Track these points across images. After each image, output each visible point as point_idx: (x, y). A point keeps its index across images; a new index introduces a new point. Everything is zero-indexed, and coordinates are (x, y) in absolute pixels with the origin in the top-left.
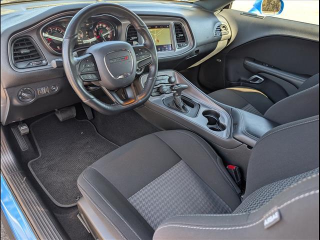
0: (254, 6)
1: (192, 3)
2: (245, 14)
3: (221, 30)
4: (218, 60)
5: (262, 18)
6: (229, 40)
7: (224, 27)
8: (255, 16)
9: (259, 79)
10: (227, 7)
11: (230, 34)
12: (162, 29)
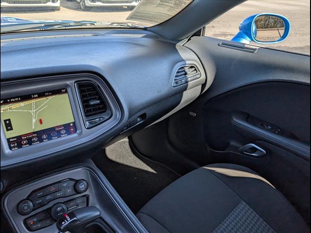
0: (240, 29)
1: (145, 29)
2: (225, 44)
3: (186, 74)
4: (191, 113)
5: (252, 51)
6: (204, 85)
7: (192, 67)
8: (242, 48)
9: (257, 149)
10: (198, 34)
11: (203, 77)
12: (50, 98)
